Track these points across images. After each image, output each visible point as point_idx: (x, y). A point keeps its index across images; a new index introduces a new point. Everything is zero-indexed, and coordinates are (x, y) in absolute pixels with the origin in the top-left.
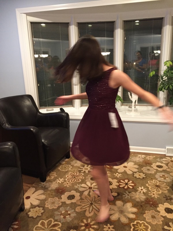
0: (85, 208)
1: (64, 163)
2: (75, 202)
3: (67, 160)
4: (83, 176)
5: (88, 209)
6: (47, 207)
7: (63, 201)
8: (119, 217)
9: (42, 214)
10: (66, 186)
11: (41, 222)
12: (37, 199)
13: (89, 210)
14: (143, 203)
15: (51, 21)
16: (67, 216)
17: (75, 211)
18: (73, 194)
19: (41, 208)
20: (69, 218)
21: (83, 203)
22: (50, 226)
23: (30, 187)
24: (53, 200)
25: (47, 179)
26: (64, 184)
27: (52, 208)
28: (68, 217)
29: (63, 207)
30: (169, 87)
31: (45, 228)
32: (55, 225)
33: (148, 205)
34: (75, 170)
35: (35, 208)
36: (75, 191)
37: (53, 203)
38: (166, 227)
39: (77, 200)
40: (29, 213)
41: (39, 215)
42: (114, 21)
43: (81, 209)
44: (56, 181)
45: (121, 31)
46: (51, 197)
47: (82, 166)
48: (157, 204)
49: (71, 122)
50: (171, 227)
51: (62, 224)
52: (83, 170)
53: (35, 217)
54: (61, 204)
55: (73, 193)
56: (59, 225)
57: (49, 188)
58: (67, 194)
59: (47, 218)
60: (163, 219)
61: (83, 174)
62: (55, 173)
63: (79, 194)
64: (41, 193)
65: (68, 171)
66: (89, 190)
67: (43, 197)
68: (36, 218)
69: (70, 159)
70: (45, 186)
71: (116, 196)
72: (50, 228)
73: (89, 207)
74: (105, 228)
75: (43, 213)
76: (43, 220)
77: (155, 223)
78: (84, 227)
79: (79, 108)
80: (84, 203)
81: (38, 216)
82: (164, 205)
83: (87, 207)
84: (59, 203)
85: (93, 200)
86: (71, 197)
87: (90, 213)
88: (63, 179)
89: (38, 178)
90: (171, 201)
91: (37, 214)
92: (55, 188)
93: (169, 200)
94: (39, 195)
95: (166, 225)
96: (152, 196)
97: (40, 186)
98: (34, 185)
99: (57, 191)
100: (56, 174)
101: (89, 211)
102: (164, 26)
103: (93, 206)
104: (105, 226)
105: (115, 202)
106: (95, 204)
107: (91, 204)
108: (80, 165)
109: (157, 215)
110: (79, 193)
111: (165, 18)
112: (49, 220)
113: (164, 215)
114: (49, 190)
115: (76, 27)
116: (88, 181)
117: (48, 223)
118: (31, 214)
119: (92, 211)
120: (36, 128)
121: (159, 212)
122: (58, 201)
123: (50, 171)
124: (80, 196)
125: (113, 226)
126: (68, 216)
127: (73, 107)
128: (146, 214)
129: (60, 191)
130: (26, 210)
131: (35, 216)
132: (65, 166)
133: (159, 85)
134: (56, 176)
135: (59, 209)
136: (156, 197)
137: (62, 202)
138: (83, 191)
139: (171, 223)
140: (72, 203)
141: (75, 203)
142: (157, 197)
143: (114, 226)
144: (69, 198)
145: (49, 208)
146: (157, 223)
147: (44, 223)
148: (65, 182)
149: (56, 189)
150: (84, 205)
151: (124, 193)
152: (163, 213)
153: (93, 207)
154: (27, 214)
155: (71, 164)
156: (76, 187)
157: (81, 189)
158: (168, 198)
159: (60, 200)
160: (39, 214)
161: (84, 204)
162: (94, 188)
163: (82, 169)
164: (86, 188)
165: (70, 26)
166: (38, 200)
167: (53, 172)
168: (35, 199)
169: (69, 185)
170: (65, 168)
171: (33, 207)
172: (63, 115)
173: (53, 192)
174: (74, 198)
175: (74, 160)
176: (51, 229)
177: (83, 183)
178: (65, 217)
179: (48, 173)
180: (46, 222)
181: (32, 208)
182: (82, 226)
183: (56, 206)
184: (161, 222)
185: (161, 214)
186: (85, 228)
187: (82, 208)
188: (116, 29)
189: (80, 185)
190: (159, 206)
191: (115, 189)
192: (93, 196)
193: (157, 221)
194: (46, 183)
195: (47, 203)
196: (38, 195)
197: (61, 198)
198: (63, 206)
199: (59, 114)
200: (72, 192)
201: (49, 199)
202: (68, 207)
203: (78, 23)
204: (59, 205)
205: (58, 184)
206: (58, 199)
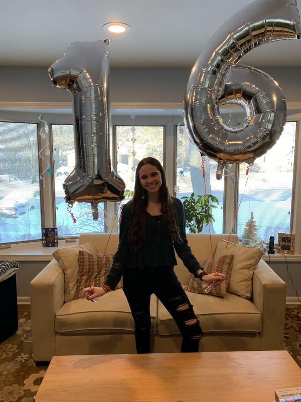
7: (26, 389)
18: (42, 376)
24: (10, 389)
26: (28, 362)
29: (25, 398)
37: (11, 393)
44: (16, 359)
46: (8, 385)
54: (23, 393)
57: (5, 370)
58: (33, 377)
84: (19, 392)
86: (40, 381)
88: (27, 354)
99: (17, 374)
100: (17, 349)
114: (4, 374)
122: (18, 390)
129: (23, 373)
134: (17, 351)
137: (25, 391)
144: (35, 383)
148: (31, 360)
149: (15, 372)
159: (22, 387)
167: (12, 346)
173: (12, 376)
183: (15, 398)
197: (24, 385)
198: (26, 395)
200: (42, 374)
201: (5, 388)
204: (20, 395)
205: (20, 363)
206: (18, 387)
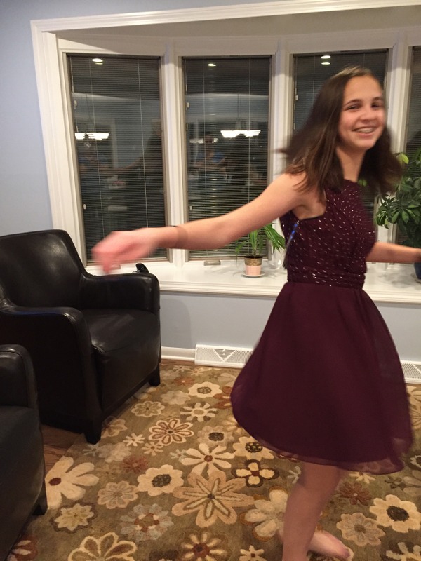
0: (196, 507)
1: (145, 396)
2: (171, 491)
3: (152, 389)
4: (190, 429)
5: (201, 508)
6: (103, 503)
7: (141, 490)
8: (278, 528)
9: (89, 520)
10: (150, 455)
11: (87, 542)
12: (77, 485)
13: (205, 511)
14: (336, 496)
15: (118, 52)
16: (151, 525)
17: (170, 514)
18: (166, 473)
19: (88, 508)
20: (156, 532)
21: (190, 496)
22: (110, 550)
23: (60, 456)
24: (116, 488)
25: (102, 437)
26: (144, 448)
27: (114, 507)
28: (153, 529)
29: (140, 505)
30: (400, 216)
31: (97, 555)
32: (120, 549)
33: (348, 500)
34: (172, 415)
35: (72, 506)
36: (172, 467)
37: (118, 494)
38: (390, 554)
39: (175, 489)
40: (57, 520)
41: (81, 524)
42: (271, 56)
43: (185, 508)
44: (124, 441)
45: (285, 79)
46: (113, 481)
47: (189, 405)
48: (370, 498)
49: (162, 297)
50: (403, 554)
51: (139, 545)
52: (190, 415)
53: (72, 529)
54: (136, 497)
55: (167, 469)
56: (130, 548)
57: (108, 457)
58: (151, 473)
59: (103, 531)
60: (383, 534)
61: (191, 425)
62: (123, 421)
63: (180, 473)
64: (86, 471)
65: (154, 417)
66: (205, 463)
67: (92, 480)
68: (75, 531)
69: (159, 387)
70: (97, 454)
71: (270, 479)
72: (110, 555)
73: (205, 504)
74: (243, 555)
75: (93, 518)
76: (91, 535)
77: (365, 544)
78: (193, 554)
79: (182, 265)
80: (193, 494)
81: (79, 526)
82: (385, 500)
83: (200, 504)
84: (131, 494)
85: (216, 488)
86: (162, 480)
87: (206, 519)
88: (141, 435)
89: (81, 433)
90: (402, 490)
91: (78, 523)
92: (122, 459)
93: (398, 489)
94: (82, 475)
95: (391, 549)
96: (357, 478)
97: (85, 454)
98: (69, 451)
99: (126, 465)
100: (125, 425)
101: (205, 515)
102: (390, 70)
103: (216, 502)
104: (243, 551)
105: (269, 492)
106: (220, 498)
107: (211, 497)
108: (183, 403)
109: (370, 524)
110: (180, 469)
111: (394, 51)
112: (105, 536)
113: (385, 525)
114: (106, 463)
115: (177, 68)
116: (202, 442)
117: (103, 542)
118: (61, 522)
119: (213, 515)
120: (77, 311)
121: (374, 517)
122: (129, 490)
123: (110, 417)
124: (182, 477)
125: (261, 551)
126: (154, 527)
127: (168, 260)
128: (344, 522)
129: (135, 465)
130: (50, 511)
131: (73, 526)
132: (148, 405)
133: (377, 211)
134: (125, 428)
135: (132, 509)
136: (367, 482)
137: (139, 493)
138: (192, 466)
139: (403, 543)
140: (164, 494)
141: (171, 494)
142: (370, 481)
143: (264, 550)
144: (156, 483)
145: (108, 507)
146: (368, 544)
147: (95, 543)
148: (147, 445)
149: (124, 461)
150: (191, 499)
151: (290, 471)
152: (384, 520)
153: (214, 504)
154: (52, 521)
155: (163, 400)
156: (174, 455)
157: (186, 462)
158: (397, 483)
159: (134, 486)
160: (81, 520)
161: (194, 496)
162: (216, 459)
163: (190, 411)
164: (198, 458)
165: (164, 64)
166: (79, 488)
167: (118, 420)
168: (74, 484)
169: (158, 450)
170: (148, 409)
171: (67, 503)
172: (143, 280)
173: (118, 467)
174: (169, 483)
175: (168, 390)
176: (112, 557)
177: (191, 447)
178: (145, 530)
179: (106, 421)
180: (98, 542)
181: (66, 507)
182: (187, 551)
183: (124, 503)
184: (379, 542)
185: (379, 522)
186: (196, 554)
187: (188, 507)
188: (274, 76)
189: (184, 451)
190: (375, 503)
191: (270, 460)
192: (216, 476)
193: (370, 540)
194: (99, 446)
195: (103, 494)
196: (80, 476)
197: (137, 483)
198: (141, 501)
199: (135, 277)
200: (165, 469)
201: (108, 484)
202: (154, 505)
203: (182, 57)
204: (132, 500)
205: (131, 448)
206: (128, 486)
